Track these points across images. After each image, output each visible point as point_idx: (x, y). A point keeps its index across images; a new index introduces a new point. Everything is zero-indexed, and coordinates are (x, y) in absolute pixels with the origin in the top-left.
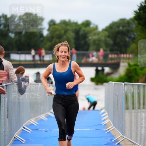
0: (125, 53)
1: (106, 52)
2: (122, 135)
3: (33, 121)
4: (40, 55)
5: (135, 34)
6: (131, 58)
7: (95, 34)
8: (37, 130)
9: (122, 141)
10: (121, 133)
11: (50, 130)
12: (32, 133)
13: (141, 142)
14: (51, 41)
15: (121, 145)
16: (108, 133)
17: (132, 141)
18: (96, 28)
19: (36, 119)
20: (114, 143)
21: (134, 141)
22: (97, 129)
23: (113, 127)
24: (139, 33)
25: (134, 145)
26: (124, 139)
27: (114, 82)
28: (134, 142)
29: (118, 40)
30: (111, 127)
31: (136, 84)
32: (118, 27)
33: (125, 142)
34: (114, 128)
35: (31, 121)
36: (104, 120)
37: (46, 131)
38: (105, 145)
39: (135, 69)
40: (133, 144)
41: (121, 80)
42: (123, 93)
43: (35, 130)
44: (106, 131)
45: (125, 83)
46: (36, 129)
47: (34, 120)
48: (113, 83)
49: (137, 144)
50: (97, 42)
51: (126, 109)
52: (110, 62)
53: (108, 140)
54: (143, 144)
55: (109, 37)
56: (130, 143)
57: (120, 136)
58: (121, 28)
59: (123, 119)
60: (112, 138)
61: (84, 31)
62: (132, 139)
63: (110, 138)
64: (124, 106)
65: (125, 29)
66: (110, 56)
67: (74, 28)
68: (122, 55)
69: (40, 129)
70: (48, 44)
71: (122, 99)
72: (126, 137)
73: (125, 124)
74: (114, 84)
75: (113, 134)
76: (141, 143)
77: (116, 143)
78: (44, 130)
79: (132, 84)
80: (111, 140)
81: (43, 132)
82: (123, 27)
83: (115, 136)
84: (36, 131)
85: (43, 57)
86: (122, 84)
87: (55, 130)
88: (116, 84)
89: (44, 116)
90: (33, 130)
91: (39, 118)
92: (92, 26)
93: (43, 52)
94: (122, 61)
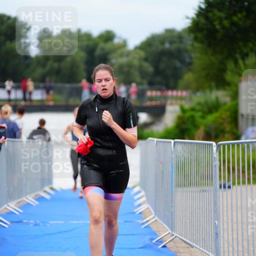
0: (174, 88)
1: (141, 87)
2: (171, 232)
3: (12, 206)
4: (25, 90)
5: (193, 55)
6: (186, 97)
7: (122, 55)
8: (20, 222)
9: (171, 241)
10: (169, 228)
11: (43, 222)
12: (10, 227)
13: (202, 243)
14: (44, 66)
15: (168, 248)
16: (145, 227)
17: (188, 241)
18: (124, 44)
19: (18, 203)
20: (156, 245)
21: (191, 241)
22: (126, 221)
23: (154, 217)
24: (198, 55)
25: (191, 249)
26: (173, 239)
27: (156, 139)
28: (192, 243)
29: (162, 66)
30: (151, 218)
31: (195, 143)
32: (163, 43)
33: (175, 243)
34: (156, 218)
35: (9, 206)
36: (140, 205)
37: (36, 225)
38: (140, 248)
39: (192, 117)
40: (189, 247)
41: (168, 135)
42: (172, 158)
43: (17, 222)
44: (143, 224)
45: (176, 140)
46: (17, 220)
47: (15, 206)
48: (154, 141)
49: (196, 246)
50: (126, 69)
51: (178, 186)
52: (148, 103)
53: (146, 240)
54: (207, 246)
55: (146, 59)
56: (184, 245)
57: (166, 233)
58: (167, 46)
59: (172, 203)
60: (154, 237)
61: (103, 49)
62: (187, 239)
63: (149, 237)
64: (174, 181)
65: (174, 46)
66: (149, 93)
67: (85, 43)
68: (170, 93)
69: (25, 221)
70: (40, 71)
71: (171, 169)
72: (177, 235)
73: (175, 211)
74: (157, 142)
75: (154, 229)
76: (202, 245)
77: (160, 245)
78: (32, 223)
79: (189, 143)
80: (152, 239)
81: (31, 225)
82: (171, 43)
83: (157, 233)
84: (18, 225)
85: (30, 93)
86: (170, 142)
87: (51, 222)
88: (160, 142)
89: (33, 198)
90: (12, 222)
91: (24, 200)
92: (116, 41)
93: (30, 84)
94: (169, 102)
